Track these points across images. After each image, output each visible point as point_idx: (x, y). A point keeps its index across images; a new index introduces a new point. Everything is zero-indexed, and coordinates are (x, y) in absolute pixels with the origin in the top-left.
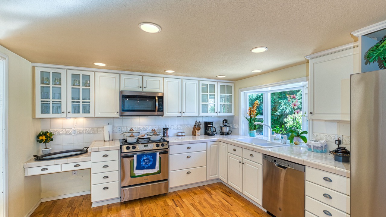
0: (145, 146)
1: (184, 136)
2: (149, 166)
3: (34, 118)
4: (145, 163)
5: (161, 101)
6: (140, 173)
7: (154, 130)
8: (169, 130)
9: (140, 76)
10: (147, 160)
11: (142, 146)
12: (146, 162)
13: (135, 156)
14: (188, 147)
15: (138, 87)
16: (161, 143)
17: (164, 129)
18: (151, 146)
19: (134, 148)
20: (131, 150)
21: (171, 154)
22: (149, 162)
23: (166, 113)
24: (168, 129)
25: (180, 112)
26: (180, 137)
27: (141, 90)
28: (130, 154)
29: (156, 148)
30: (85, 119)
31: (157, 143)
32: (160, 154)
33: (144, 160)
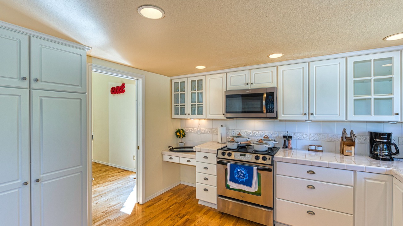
0: (241, 155)
1: (322, 151)
2: (243, 181)
3: (171, 118)
4: (239, 177)
5: (271, 99)
6: (234, 186)
7: (266, 138)
8: (293, 139)
9: (247, 71)
10: (241, 173)
11: (238, 155)
12: (240, 175)
13: (229, 164)
14: (310, 171)
15: (245, 84)
16: (262, 156)
17: (284, 137)
18: (249, 156)
19: (229, 155)
20: (226, 156)
21: (279, 174)
22: (243, 176)
23: (282, 115)
24: (291, 137)
25: (305, 114)
26: (313, 153)
27: (248, 87)
28: (225, 161)
29: (254, 160)
30: (206, 120)
31: (257, 155)
32: (258, 169)
33: (238, 172)
